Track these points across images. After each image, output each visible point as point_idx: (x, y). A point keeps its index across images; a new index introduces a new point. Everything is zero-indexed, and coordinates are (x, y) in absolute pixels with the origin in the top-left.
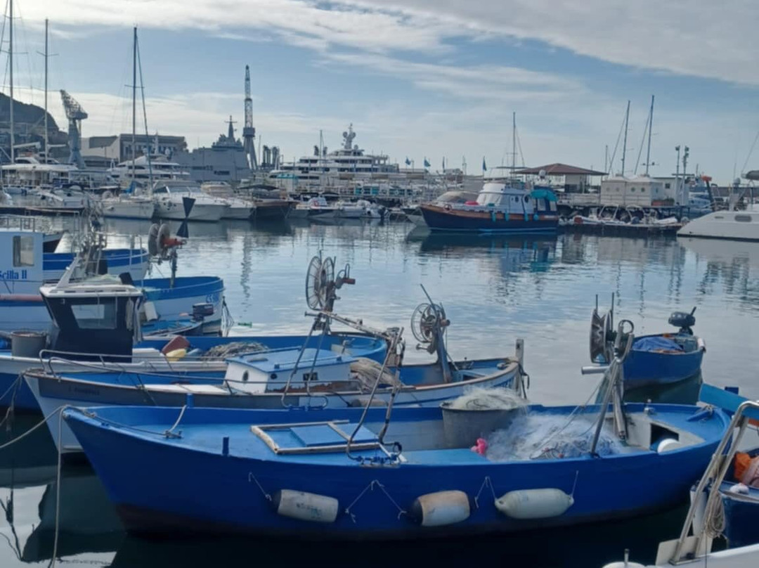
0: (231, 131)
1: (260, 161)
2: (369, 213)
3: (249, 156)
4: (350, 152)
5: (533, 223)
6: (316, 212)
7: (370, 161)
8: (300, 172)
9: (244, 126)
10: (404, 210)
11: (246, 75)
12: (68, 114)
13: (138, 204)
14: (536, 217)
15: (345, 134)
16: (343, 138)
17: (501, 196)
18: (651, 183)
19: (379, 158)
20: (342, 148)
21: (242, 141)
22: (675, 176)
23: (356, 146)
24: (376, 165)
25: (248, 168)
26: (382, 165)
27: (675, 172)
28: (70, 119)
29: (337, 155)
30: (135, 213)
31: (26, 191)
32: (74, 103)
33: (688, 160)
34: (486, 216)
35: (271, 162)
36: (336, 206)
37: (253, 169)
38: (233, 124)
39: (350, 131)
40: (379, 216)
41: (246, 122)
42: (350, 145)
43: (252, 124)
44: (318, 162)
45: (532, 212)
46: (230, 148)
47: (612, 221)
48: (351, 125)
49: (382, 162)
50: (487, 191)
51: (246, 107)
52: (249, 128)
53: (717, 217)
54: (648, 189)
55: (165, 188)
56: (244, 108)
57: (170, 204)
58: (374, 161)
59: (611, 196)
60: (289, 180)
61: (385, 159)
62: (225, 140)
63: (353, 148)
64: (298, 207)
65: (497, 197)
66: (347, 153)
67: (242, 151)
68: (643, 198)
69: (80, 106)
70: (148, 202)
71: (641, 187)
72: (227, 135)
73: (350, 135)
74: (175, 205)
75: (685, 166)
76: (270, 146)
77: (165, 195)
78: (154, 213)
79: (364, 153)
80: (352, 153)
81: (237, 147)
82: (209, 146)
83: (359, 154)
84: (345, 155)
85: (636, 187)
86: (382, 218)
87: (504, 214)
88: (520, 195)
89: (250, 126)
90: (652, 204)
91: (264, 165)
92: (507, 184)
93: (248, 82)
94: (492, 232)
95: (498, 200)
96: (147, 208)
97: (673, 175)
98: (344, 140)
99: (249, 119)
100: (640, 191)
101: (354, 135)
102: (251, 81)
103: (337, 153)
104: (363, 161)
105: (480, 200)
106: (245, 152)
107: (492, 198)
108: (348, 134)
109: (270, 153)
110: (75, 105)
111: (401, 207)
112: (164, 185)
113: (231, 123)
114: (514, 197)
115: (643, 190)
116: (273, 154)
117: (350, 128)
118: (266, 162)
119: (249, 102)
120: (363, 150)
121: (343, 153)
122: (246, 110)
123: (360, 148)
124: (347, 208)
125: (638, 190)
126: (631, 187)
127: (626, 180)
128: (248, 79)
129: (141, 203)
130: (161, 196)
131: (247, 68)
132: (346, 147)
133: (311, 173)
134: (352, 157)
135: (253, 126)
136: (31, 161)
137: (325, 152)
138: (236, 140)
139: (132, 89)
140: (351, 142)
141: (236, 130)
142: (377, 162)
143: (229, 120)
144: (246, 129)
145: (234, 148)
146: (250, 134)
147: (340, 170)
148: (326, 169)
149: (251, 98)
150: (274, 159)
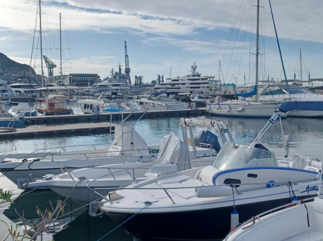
0: (120, 70)
1: (133, 83)
3: (128, 81)
4: (195, 75)
7: (206, 79)
8: (170, 86)
9: (125, 68)
11: (125, 45)
12: (47, 66)
15: (192, 67)
16: (191, 68)
19: (210, 78)
20: (191, 73)
21: (125, 74)
23: (198, 72)
24: (209, 81)
26: (212, 80)
28: (48, 68)
29: (188, 77)
31: (69, 100)
32: (50, 61)
37: (130, 86)
38: (121, 67)
39: (195, 65)
41: (126, 66)
42: (195, 72)
43: (128, 67)
44: (179, 81)
46: (120, 77)
48: (195, 62)
49: (212, 79)
56: (125, 60)
58: (208, 79)
61: (213, 78)
62: (117, 74)
66: (194, 76)
67: (125, 79)
69: (52, 62)
72: (118, 72)
73: (194, 67)
76: (138, 76)
79: (201, 75)
80: (196, 76)
83: (199, 76)
84: (193, 77)
89: (128, 68)
98: (192, 70)
99: (127, 64)
101: (196, 67)
102: (127, 47)
103: (188, 76)
104: (203, 79)
106: (126, 79)
108: (194, 66)
110: (51, 62)
113: (120, 66)
118: (136, 83)
119: (127, 57)
120: (201, 74)
121: (192, 76)
122: (126, 61)
123: (199, 73)
128: (126, 47)
131: (125, 42)
132: (193, 73)
133: (176, 86)
134: (196, 78)
135: (130, 68)
136: (54, 85)
138: (122, 74)
140: (195, 70)
141: (122, 70)
143: (119, 65)
144: (126, 69)
145: (122, 77)
146: (128, 71)
147: (191, 84)
148: (184, 84)
149: (128, 55)
150: (140, 82)
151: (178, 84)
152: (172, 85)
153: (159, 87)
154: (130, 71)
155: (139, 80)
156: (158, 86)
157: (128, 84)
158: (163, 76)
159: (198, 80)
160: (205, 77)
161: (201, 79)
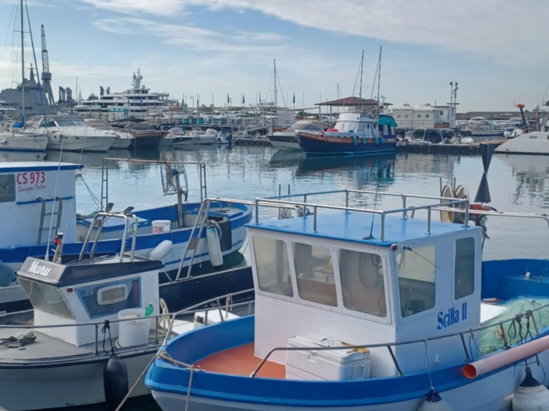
0: (32, 75)
1: (56, 98)
2: (219, 139)
3: (47, 95)
5: (381, 145)
6: (178, 140)
7: (157, 98)
8: (100, 106)
9: (42, 72)
10: (269, 137)
11: (42, 32)
13: (33, 138)
14: (383, 140)
15: (135, 77)
16: (133, 80)
17: (358, 124)
18: (434, 111)
19: (163, 95)
20: (132, 87)
21: (41, 83)
22: (449, 105)
23: (144, 86)
24: (161, 100)
25: (48, 104)
26: (165, 100)
27: (450, 102)
30: (30, 146)
33: (457, 92)
34: (349, 142)
35: (66, 99)
36: (191, 134)
37: (51, 104)
38: (34, 70)
40: (228, 142)
41: (44, 68)
42: (139, 85)
43: (48, 70)
44: (114, 99)
45: (379, 137)
46: (32, 88)
47: (422, 141)
48: (139, 70)
49: (165, 98)
50: (342, 120)
51: (43, 57)
52: (46, 73)
53: (530, 137)
54: (431, 116)
55: (53, 122)
56: (41, 57)
57: (61, 137)
58: (159, 97)
59: (401, 121)
60: (120, 113)
61: (167, 96)
62: (27, 83)
63: (141, 87)
64: (168, 137)
65: (354, 124)
66: (138, 91)
67: (42, 91)
68: (428, 122)
70: (41, 135)
71: (426, 114)
72: (29, 79)
73: (138, 78)
74: (66, 138)
75: (455, 97)
76: (65, 87)
77: (54, 129)
78: (48, 145)
79: (149, 92)
80: (141, 92)
81: (38, 88)
82: (15, 87)
83: (146, 92)
84: (135, 93)
85: (421, 114)
86: (230, 143)
87: (362, 139)
88: (370, 122)
89: (47, 72)
90: (435, 127)
91: (60, 101)
92: (361, 114)
93: (44, 38)
94: (354, 154)
95: (355, 127)
96: (41, 141)
97: (448, 104)
98: (134, 82)
99: (45, 65)
100: (425, 117)
101: (141, 78)
102: (46, 36)
103: (129, 92)
104: (151, 98)
105: (338, 127)
106: (44, 92)
107: (350, 126)
108: (137, 76)
109: (65, 92)
111: (267, 135)
112: (52, 120)
113: (32, 69)
114: (366, 124)
115: (427, 116)
116: (67, 92)
117: (139, 73)
118: (62, 99)
119: (45, 53)
120: (149, 89)
121: (133, 92)
122: (43, 59)
123: (147, 88)
124: (201, 135)
125: (423, 116)
126: (417, 114)
127: (413, 109)
128: (43, 35)
129: (35, 136)
130: (51, 129)
131: (42, 26)
132: (136, 87)
133: (109, 107)
134: (140, 95)
135: (50, 72)
137: (108, 92)
138: (37, 82)
139: (20, 34)
140: (139, 83)
141: (36, 75)
142: (161, 98)
143: (30, 67)
144: (44, 74)
145: (36, 88)
146: (47, 77)
147: (132, 104)
148: (121, 104)
149: (47, 49)
150: (68, 97)
151: (112, 104)
152: (103, 105)
153: (84, 107)
154: (52, 78)
155: (66, 94)
156: (82, 106)
157: (48, 100)
158: (109, 88)
159: (144, 98)
160: (154, 94)
161: (148, 97)
